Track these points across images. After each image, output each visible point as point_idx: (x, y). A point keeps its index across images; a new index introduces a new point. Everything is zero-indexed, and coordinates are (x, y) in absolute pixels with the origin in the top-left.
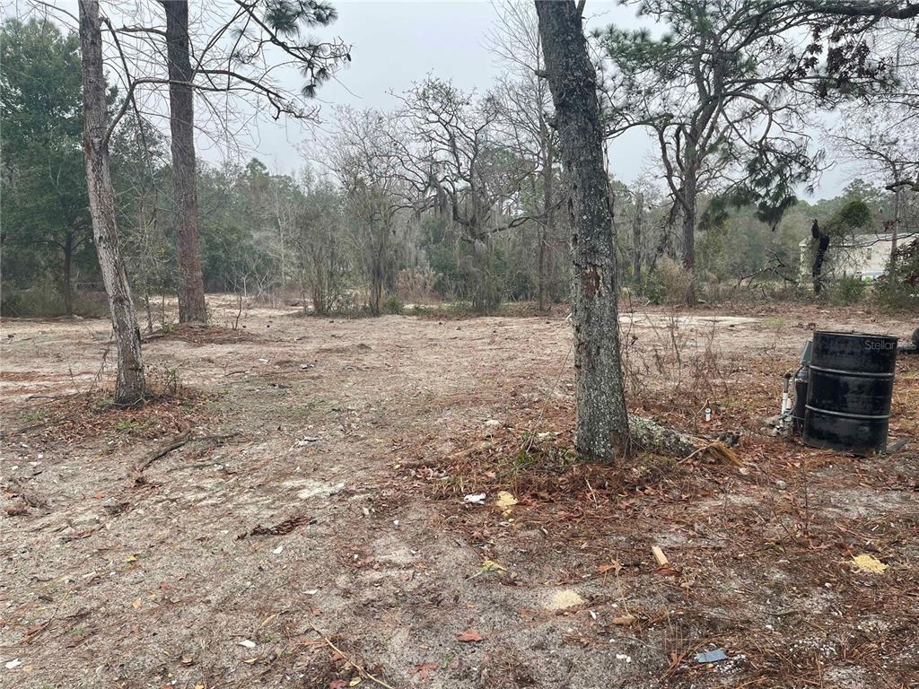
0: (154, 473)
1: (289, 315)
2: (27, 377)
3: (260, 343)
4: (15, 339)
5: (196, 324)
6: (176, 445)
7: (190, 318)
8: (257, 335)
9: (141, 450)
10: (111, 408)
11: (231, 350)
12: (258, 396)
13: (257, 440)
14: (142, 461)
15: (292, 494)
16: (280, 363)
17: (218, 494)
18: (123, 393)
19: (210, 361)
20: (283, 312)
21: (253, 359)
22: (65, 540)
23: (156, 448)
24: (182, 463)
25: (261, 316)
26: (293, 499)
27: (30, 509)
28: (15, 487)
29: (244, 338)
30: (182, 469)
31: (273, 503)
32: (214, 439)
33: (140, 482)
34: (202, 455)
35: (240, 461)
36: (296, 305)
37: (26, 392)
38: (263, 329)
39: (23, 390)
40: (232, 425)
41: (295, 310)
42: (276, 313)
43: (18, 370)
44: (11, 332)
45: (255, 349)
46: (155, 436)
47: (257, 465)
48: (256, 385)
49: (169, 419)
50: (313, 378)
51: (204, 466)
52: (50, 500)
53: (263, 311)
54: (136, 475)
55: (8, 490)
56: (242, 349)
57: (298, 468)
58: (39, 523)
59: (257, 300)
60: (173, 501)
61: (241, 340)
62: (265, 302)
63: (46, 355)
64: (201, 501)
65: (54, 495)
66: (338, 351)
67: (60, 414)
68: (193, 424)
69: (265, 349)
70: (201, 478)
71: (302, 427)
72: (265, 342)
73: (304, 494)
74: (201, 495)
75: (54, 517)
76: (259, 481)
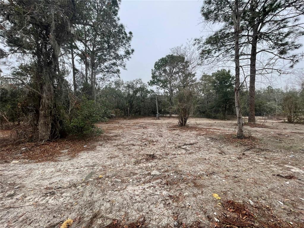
0: (247, 153)
1: (279, 122)
2: (219, 130)
3: (270, 128)
4: (216, 123)
5: (252, 123)
6: (251, 148)
7: (251, 121)
8: (270, 127)
9: (243, 148)
10: (236, 138)
11: (262, 129)
12: (273, 141)
13: (274, 152)
14: (244, 150)
15: (289, 169)
16: (278, 134)
17: (264, 162)
18: (238, 136)
19: (257, 131)
20: (277, 121)
21: (269, 132)
22: (230, 161)
23: (247, 148)
24: (253, 153)
25: (269, 122)
26: (290, 170)
27: (223, 153)
28: (220, 149)
29: (266, 127)
30: (253, 154)
31: (282, 169)
32: (261, 149)
33: (244, 154)
34: (258, 152)
35: (270, 156)
36: (281, 120)
37: (220, 132)
38: (271, 125)
39: (218, 132)
40: (265, 147)
41: (281, 121)
42: (274, 121)
43: (217, 128)
44: (215, 122)
45: (269, 130)
46: (246, 145)
47: (275, 158)
48: (271, 139)
49: (249, 143)
50: (291, 139)
51: (259, 155)
52: (226, 152)
53: (270, 121)
54: (243, 152)
55: (219, 149)
56: (265, 129)
57: (290, 163)
58: (224, 156)
59: (268, 118)
60: (252, 160)
61: (265, 127)
62: (271, 119)
63: (222, 126)
64: (259, 162)
65: (227, 152)
66: (299, 133)
67: (226, 137)
68: (255, 145)
69: (272, 130)
70: (259, 157)
71: (289, 152)
72: (272, 128)
73: (293, 170)
74: (259, 161)
75: (227, 156)
76: (276, 163)
